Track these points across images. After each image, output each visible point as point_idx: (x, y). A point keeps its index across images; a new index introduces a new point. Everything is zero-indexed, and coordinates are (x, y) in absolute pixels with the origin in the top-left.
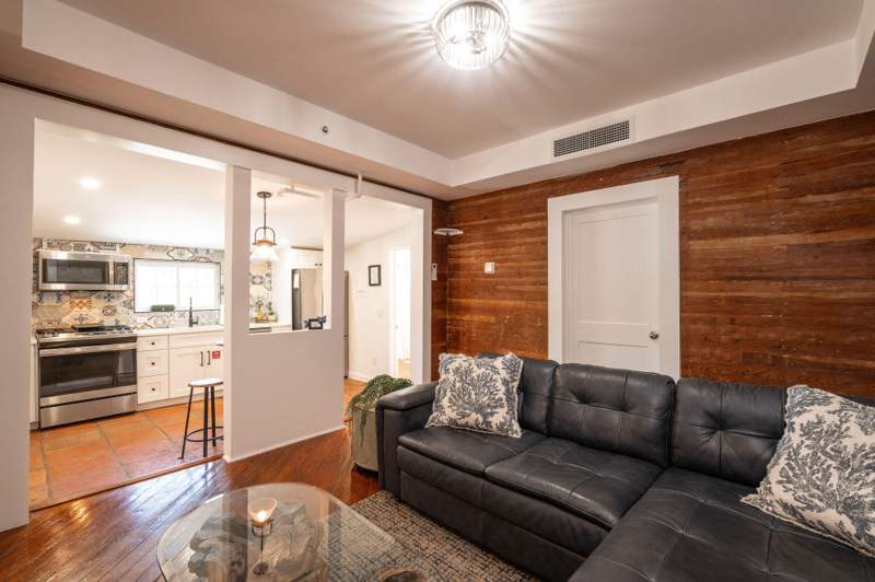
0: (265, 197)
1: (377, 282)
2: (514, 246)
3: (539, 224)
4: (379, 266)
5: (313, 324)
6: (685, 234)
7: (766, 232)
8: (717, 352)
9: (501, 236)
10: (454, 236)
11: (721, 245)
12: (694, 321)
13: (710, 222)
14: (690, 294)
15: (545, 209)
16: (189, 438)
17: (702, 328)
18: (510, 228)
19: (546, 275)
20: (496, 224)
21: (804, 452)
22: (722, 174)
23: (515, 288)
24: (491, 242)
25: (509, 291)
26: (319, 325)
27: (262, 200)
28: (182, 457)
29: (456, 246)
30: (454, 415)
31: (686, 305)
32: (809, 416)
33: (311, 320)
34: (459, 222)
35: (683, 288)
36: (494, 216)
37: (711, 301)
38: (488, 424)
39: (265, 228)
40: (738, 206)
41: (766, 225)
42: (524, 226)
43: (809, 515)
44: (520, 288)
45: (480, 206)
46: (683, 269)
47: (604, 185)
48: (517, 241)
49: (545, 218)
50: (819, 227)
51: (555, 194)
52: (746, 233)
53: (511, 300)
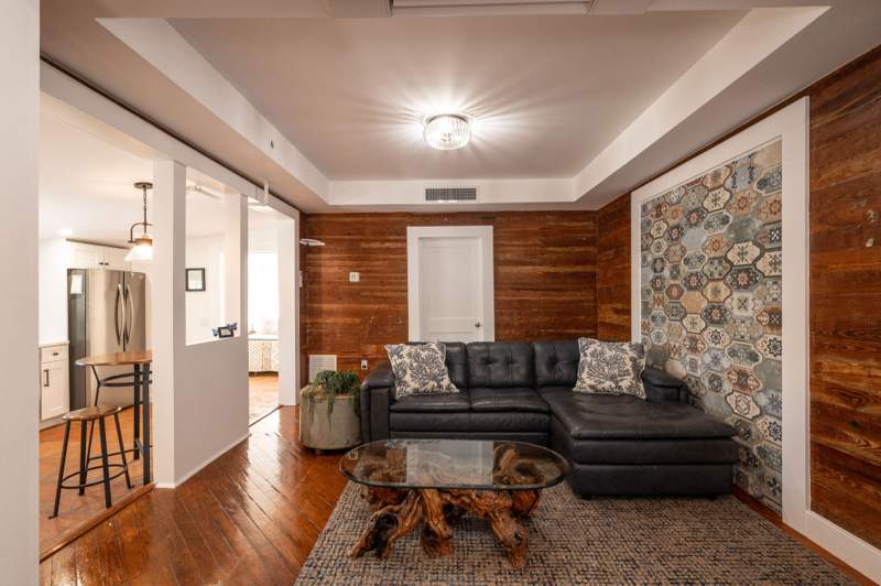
0: (144, 187)
1: (200, 287)
2: (377, 260)
3: (399, 245)
4: (203, 270)
5: (223, 332)
6: (497, 262)
7: (535, 264)
8: (513, 331)
9: (365, 251)
10: (315, 247)
11: (515, 270)
12: (502, 314)
13: (509, 256)
14: (499, 298)
15: (405, 234)
16: (64, 484)
17: (506, 318)
18: (374, 245)
19: (406, 284)
20: (362, 240)
21: (594, 363)
22: (514, 229)
23: (379, 294)
24: (355, 255)
25: (375, 297)
26: (229, 333)
27: (142, 191)
28: (56, 514)
29: (317, 256)
30: (417, 386)
31: (498, 304)
32: (591, 350)
33: (220, 329)
34: (320, 234)
35: (496, 295)
36: (360, 234)
37: (510, 302)
38: (440, 387)
39: (145, 224)
40: (521, 248)
41: (533, 260)
42: (387, 244)
43: (600, 387)
44: (385, 295)
45: (345, 224)
46: (496, 282)
47: (447, 224)
48: (381, 256)
49: (405, 241)
50: (554, 264)
51: (412, 224)
52: (525, 264)
53: (375, 303)
